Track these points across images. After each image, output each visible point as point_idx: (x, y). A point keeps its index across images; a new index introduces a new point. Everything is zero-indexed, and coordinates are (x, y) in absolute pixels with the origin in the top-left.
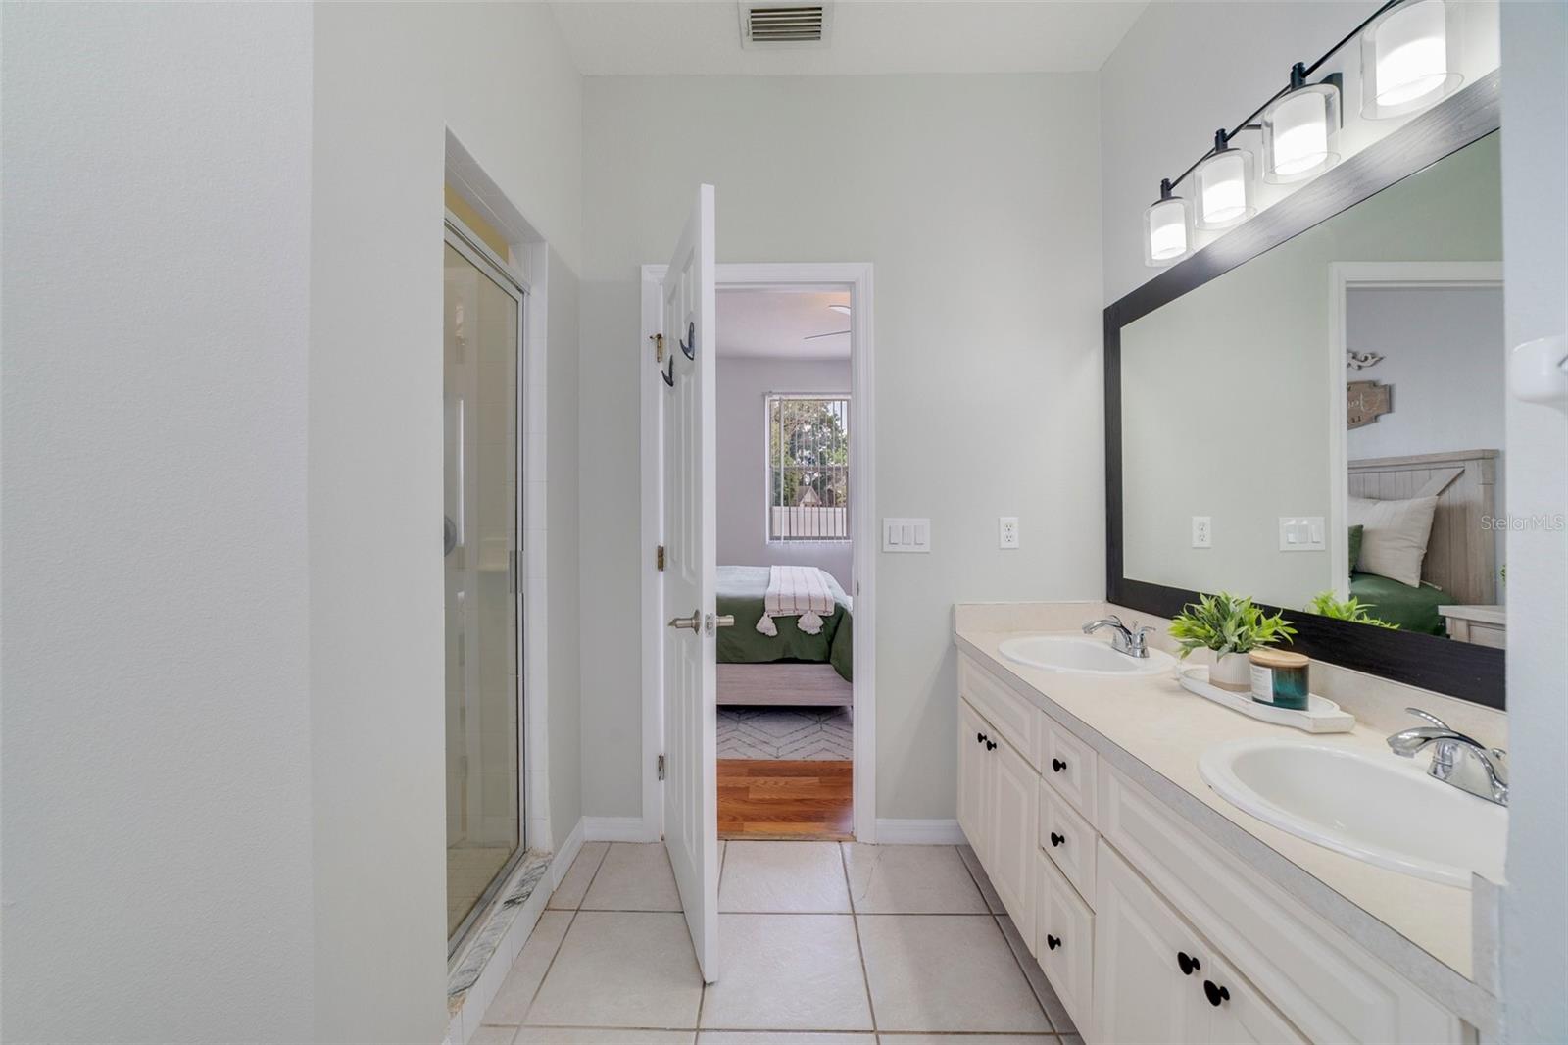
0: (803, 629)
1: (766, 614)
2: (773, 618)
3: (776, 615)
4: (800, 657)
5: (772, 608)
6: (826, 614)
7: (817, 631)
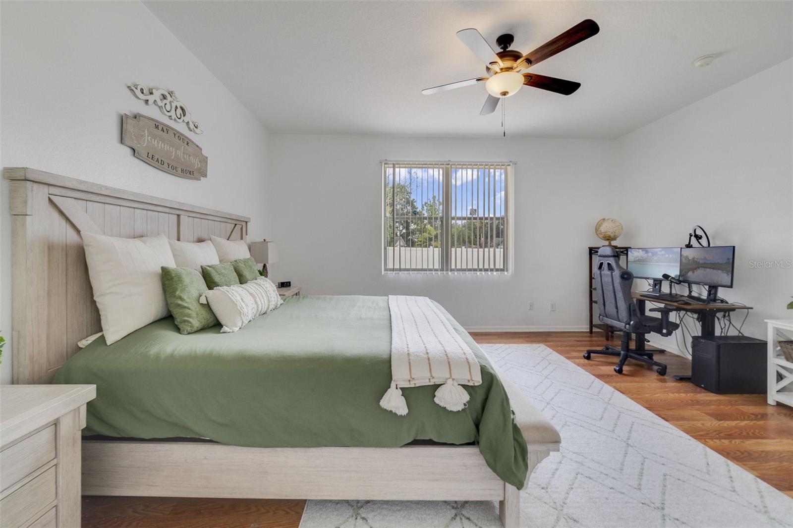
0: (442, 405)
1: (393, 385)
2: (401, 389)
3: (406, 385)
4: (436, 440)
5: (401, 377)
6: (471, 384)
7: (460, 407)
